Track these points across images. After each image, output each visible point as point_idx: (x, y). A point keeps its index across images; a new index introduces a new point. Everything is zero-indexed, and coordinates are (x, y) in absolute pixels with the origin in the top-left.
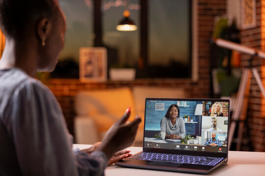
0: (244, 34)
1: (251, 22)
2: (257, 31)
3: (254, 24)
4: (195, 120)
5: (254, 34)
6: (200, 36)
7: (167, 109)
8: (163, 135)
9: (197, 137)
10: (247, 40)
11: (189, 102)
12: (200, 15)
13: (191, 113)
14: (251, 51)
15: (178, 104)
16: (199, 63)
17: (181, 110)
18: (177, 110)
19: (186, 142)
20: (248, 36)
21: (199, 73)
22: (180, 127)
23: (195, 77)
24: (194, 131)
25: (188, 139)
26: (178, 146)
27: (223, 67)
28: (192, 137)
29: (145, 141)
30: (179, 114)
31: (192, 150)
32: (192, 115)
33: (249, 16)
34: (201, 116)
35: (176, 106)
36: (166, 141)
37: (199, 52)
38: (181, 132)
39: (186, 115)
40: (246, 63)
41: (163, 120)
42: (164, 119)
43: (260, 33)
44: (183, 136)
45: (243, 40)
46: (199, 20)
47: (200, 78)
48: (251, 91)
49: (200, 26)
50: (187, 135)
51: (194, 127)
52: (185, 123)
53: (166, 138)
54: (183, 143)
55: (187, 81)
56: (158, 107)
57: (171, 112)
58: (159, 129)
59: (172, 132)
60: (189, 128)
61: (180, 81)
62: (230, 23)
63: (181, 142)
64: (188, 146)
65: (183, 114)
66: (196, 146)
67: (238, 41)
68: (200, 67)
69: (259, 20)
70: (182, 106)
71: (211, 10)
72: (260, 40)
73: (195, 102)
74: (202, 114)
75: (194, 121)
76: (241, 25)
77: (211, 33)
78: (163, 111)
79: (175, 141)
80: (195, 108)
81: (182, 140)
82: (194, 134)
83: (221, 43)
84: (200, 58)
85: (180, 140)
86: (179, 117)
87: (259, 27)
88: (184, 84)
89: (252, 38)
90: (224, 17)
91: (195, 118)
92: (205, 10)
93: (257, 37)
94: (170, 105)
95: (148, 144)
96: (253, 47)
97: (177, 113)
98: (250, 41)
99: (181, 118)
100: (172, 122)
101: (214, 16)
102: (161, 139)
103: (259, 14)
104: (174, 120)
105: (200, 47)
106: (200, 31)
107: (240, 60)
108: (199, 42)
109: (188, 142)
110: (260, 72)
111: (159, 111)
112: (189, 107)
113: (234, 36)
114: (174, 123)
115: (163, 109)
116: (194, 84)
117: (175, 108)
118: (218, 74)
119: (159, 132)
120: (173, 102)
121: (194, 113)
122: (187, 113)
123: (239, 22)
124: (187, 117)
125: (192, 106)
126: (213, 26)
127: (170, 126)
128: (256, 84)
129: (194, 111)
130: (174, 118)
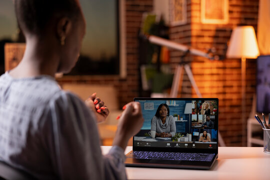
0: (173, 30)
1: (181, 19)
2: (187, 28)
3: (184, 21)
4: (185, 118)
5: (184, 31)
6: (128, 32)
7: (157, 109)
8: (154, 133)
9: (188, 134)
10: (176, 36)
11: (178, 101)
12: (127, 11)
13: (181, 112)
14: (183, 48)
15: (168, 103)
16: (127, 59)
17: (171, 109)
18: (166, 109)
19: (177, 140)
20: (177, 33)
21: (128, 70)
22: (171, 126)
23: (123, 73)
24: (184, 128)
25: (178, 137)
26: (168, 144)
27: (152, 64)
28: (182, 135)
29: (135, 140)
30: (168, 113)
31: (182, 147)
32: (182, 114)
33: (179, 13)
34: (191, 115)
35: (165, 105)
36: (157, 139)
37: (127, 48)
38: (171, 131)
39: (176, 114)
40: (178, 60)
41: (153, 119)
42: (155, 118)
43: (190, 30)
44: (173, 134)
45: (172, 36)
46: (127, 16)
47: (128, 75)
48: (182, 87)
49: (128, 22)
50: (177, 133)
51: (184, 125)
52: (176, 122)
53: (156, 136)
54: (174, 141)
55: (116, 78)
56: (147, 106)
57: (161, 111)
58: (150, 128)
59: (162, 131)
60: (180, 126)
61: (108, 77)
62: (158, 19)
63: (172, 140)
64: (178, 143)
65: (173, 113)
66: (186, 143)
67: (167, 37)
68: (128, 64)
69: (190, 17)
70: (172, 105)
71: (138, 6)
72: (190, 37)
73: (184, 101)
74: (191, 113)
75: (183, 119)
76: (170, 22)
77: (139, 29)
78: (152, 111)
79: (166, 139)
80: (184, 106)
81: (173, 138)
82: (184, 132)
83: (154, 40)
84: (128, 54)
85: (170, 138)
86: (169, 115)
87: (189, 24)
88: (112, 80)
89: (182, 35)
90: (152, 14)
91: (184, 117)
92: (132, 5)
93: (187, 34)
94: (159, 105)
95: (138, 143)
96: (184, 44)
97: (167, 112)
98: (181, 38)
99: (171, 116)
100: (162, 121)
101: (142, 12)
102: (152, 138)
103: (189, 11)
104: (165, 118)
105: (128, 43)
106: (127, 27)
107: (170, 57)
108: (127, 38)
109: (179, 140)
110: (191, 68)
111: (149, 111)
112: (179, 106)
113: (163, 33)
114: (164, 122)
115: (152, 109)
116: (122, 80)
117: (165, 107)
118: (147, 71)
119: (150, 130)
120: (163, 102)
121: (184, 112)
122: (176, 112)
123: (167, 19)
124: (177, 116)
125: (182, 105)
126: (140, 22)
127: (160, 125)
128: (189, 81)
129: (184, 110)
130: (164, 117)
